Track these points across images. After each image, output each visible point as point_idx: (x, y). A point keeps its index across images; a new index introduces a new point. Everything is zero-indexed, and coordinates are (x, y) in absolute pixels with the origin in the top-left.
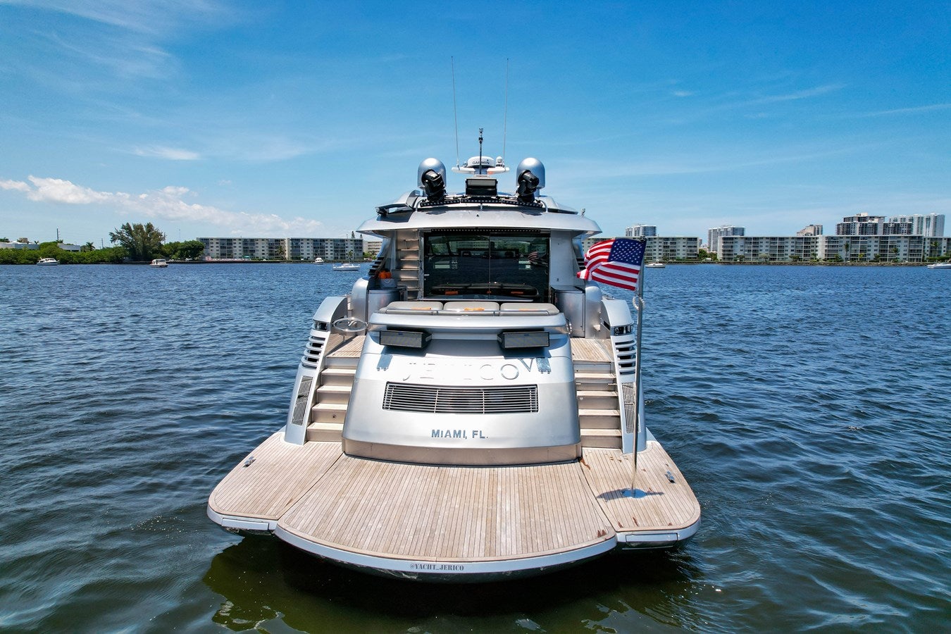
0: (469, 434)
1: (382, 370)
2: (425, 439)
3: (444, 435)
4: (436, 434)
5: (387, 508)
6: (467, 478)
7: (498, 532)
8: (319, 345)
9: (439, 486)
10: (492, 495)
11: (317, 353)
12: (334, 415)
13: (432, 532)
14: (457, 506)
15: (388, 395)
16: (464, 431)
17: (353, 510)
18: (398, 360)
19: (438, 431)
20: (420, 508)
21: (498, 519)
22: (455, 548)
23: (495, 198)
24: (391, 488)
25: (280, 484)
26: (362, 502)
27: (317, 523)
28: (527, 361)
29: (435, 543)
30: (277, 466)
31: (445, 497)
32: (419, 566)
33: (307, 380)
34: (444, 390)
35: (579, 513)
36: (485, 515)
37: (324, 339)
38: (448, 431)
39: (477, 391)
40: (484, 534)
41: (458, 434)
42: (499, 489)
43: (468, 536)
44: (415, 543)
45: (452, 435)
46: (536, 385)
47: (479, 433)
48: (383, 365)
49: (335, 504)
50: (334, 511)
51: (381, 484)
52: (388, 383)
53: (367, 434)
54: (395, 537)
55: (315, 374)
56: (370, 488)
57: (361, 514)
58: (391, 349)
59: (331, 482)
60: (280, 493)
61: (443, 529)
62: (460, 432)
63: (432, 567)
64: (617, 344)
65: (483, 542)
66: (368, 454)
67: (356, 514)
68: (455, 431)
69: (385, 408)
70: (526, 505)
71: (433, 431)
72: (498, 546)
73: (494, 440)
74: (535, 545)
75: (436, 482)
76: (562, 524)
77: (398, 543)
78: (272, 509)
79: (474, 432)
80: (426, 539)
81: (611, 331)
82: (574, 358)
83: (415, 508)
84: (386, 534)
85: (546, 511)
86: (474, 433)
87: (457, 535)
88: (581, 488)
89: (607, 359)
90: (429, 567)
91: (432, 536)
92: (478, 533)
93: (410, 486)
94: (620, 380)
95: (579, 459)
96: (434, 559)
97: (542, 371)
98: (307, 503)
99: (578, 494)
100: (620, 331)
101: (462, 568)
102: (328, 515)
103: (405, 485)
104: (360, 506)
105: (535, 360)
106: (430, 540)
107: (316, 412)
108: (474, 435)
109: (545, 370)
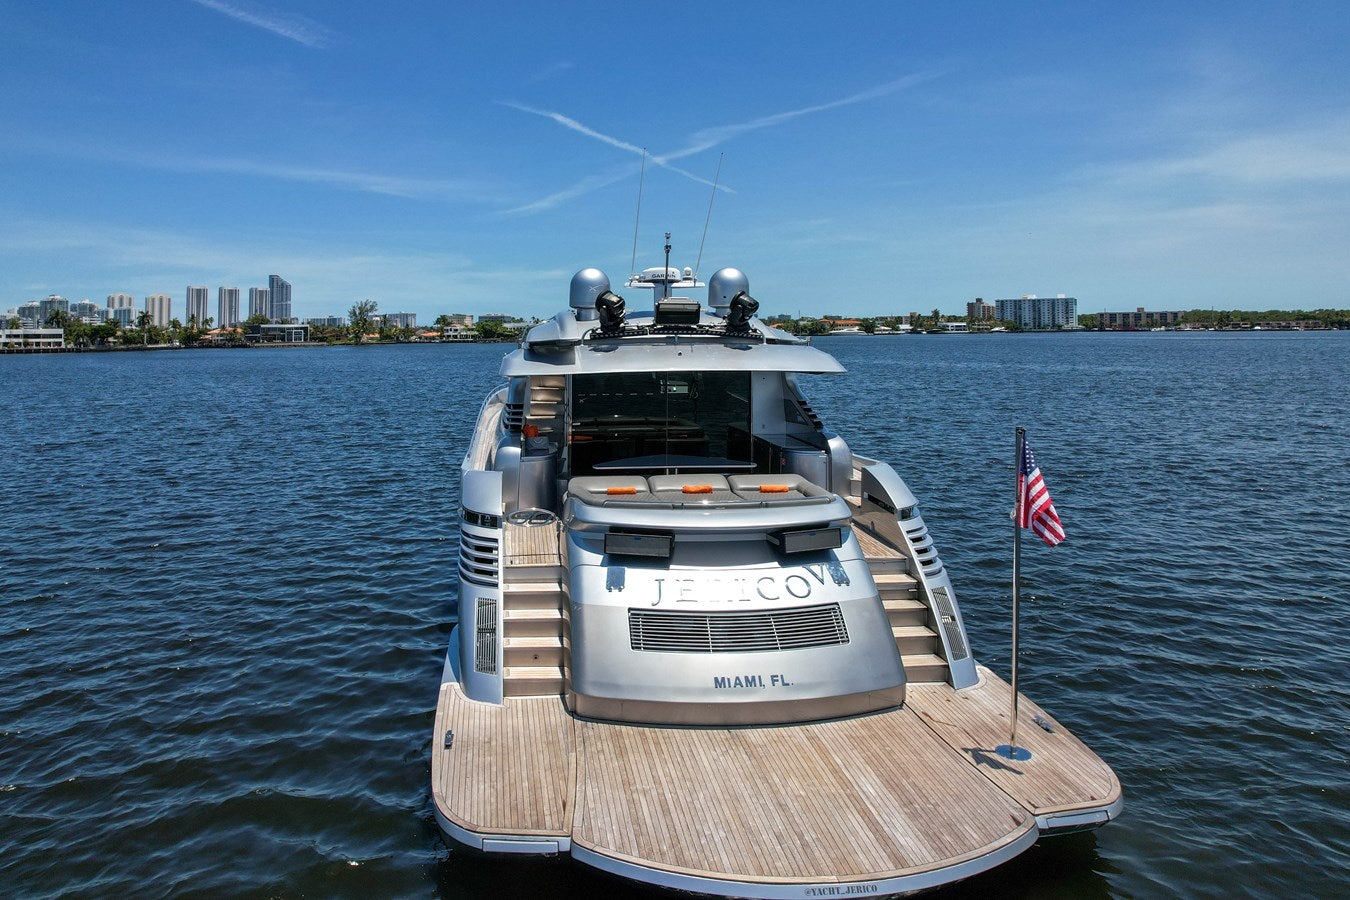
0: (767, 681)
1: (615, 592)
2: (705, 691)
3: (732, 684)
4: (719, 683)
5: (710, 804)
6: (779, 744)
7: (886, 829)
8: (490, 550)
9: (754, 761)
10: (835, 771)
11: (490, 561)
12: (536, 656)
13: (801, 837)
14: (803, 793)
15: (634, 627)
16: (760, 677)
17: (666, 812)
18: (633, 575)
19: (723, 679)
20: (755, 800)
21: (873, 811)
22: (849, 859)
23: (695, 327)
24: (691, 770)
25: (524, 775)
26: (668, 796)
27: (632, 837)
28: (815, 568)
29: (817, 854)
30: (494, 743)
31: (777, 780)
32: (817, 892)
33: (488, 605)
34: (717, 617)
35: (968, 791)
36: (850, 805)
37: (496, 541)
38: (737, 678)
39: (762, 617)
40: (871, 836)
41: (751, 681)
42: (839, 761)
43: (852, 839)
44: (790, 856)
45: (744, 684)
46: (837, 604)
47: (779, 678)
48: (615, 583)
49: (632, 802)
50: (640, 814)
51: (670, 765)
52: (630, 609)
53: (617, 687)
54: (756, 848)
55: (498, 594)
56: (661, 774)
57: (681, 816)
58: (618, 560)
59: (597, 766)
60: (538, 791)
61: (811, 830)
62: (753, 677)
63: (836, 891)
64: (908, 532)
65: (877, 845)
66: (615, 714)
67: (674, 815)
68: (746, 678)
69: (635, 646)
70: (891, 784)
71: (716, 679)
72: (902, 851)
73: (802, 687)
74: (948, 845)
75: (744, 756)
76: (958, 809)
77: (769, 859)
78: (548, 818)
79: (773, 677)
80: (800, 849)
81: (898, 515)
82: (867, 556)
83: (748, 800)
84: (741, 846)
85: (924, 791)
86: (774, 679)
87: (837, 839)
88: (941, 749)
89: (899, 556)
90: (832, 891)
91: (805, 845)
92: (861, 833)
93: (714, 767)
94: (929, 585)
95: (903, 704)
96: (834, 878)
97: (839, 584)
98: (591, 805)
99: (945, 760)
100: (906, 514)
101: (874, 888)
102: (637, 822)
103: (707, 764)
104: (670, 802)
105: (824, 567)
106: (808, 851)
107: (507, 652)
108: (774, 681)
109: (841, 579)
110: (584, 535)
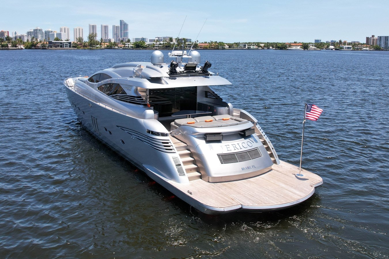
2: (240, 171)
4: (243, 169)
7: (293, 191)
8: (167, 143)
9: (257, 185)
11: (169, 146)
12: (191, 170)
15: (220, 159)
16: (250, 166)
19: (243, 168)
20: (266, 191)
21: (288, 189)
23: (194, 71)
27: (252, 202)
28: (250, 139)
32: (291, 204)
33: (176, 158)
34: (237, 154)
36: (283, 189)
37: (169, 140)
38: (246, 168)
39: (246, 152)
40: (292, 193)
41: (249, 168)
42: (273, 182)
46: (257, 147)
48: (211, 148)
49: (245, 196)
52: (217, 154)
54: (275, 199)
55: (177, 155)
57: (256, 196)
59: (229, 191)
60: (224, 198)
64: (258, 128)
65: (294, 194)
66: (219, 181)
69: (222, 163)
70: (286, 184)
72: (299, 194)
73: (258, 167)
74: (304, 192)
75: (254, 184)
77: (280, 200)
78: (233, 202)
80: (283, 198)
84: (272, 199)
85: (292, 184)
87: (287, 195)
89: (258, 135)
90: (293, 203)
92: (290, 193)
94: (267, 141)
95: (272, 169)
97: (256, 143)
103: (249, 187)
104: (252, 195)
105: (252, 139)
107: (186, 170)
108: (253, 167)
109: (256, 141)
110: (196, 136)
